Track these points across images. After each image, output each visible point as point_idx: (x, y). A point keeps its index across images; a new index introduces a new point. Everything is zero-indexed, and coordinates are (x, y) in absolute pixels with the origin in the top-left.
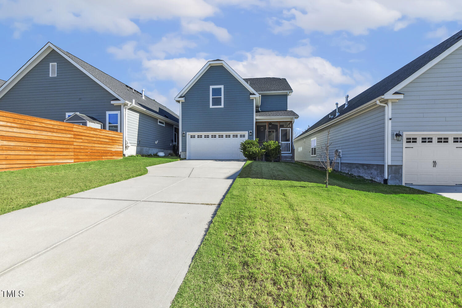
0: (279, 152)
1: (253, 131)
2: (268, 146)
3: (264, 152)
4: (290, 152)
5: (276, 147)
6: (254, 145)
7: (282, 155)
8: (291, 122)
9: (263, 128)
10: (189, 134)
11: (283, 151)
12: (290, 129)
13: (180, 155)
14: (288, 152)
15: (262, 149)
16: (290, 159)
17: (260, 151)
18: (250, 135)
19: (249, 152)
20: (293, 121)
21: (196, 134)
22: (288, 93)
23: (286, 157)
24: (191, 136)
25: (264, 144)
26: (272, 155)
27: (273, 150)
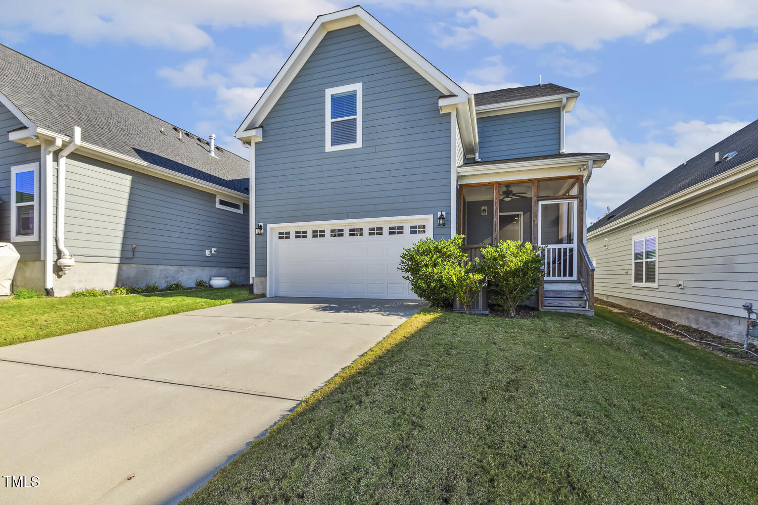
0: (537, 281)
1: (449, 214)
2: (495, 259)
3: (481, 282)
4: (575, 278)
5: (526, 263)
6: (445, 256)
7: (547, 287)
8: (578, 179)
9: (486, 208)
10: (273, 229)
11: (549, 275)
12: (575, 203)
13: (253, 284)
14: (568, 278)
15: (474, 270)
16: (576, 303)
17: (465, 280)
18: (439, 225)
19: (428, 279)
20: (585, 174)
21: (292, 227)
22: (564, 100)
23: (559, 295)
24: (280, 233)
25: (484, 251)
26: (511, 293)
27: (514, 273)
